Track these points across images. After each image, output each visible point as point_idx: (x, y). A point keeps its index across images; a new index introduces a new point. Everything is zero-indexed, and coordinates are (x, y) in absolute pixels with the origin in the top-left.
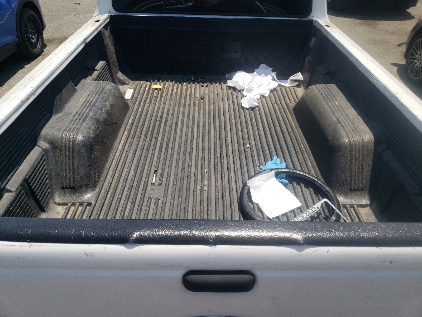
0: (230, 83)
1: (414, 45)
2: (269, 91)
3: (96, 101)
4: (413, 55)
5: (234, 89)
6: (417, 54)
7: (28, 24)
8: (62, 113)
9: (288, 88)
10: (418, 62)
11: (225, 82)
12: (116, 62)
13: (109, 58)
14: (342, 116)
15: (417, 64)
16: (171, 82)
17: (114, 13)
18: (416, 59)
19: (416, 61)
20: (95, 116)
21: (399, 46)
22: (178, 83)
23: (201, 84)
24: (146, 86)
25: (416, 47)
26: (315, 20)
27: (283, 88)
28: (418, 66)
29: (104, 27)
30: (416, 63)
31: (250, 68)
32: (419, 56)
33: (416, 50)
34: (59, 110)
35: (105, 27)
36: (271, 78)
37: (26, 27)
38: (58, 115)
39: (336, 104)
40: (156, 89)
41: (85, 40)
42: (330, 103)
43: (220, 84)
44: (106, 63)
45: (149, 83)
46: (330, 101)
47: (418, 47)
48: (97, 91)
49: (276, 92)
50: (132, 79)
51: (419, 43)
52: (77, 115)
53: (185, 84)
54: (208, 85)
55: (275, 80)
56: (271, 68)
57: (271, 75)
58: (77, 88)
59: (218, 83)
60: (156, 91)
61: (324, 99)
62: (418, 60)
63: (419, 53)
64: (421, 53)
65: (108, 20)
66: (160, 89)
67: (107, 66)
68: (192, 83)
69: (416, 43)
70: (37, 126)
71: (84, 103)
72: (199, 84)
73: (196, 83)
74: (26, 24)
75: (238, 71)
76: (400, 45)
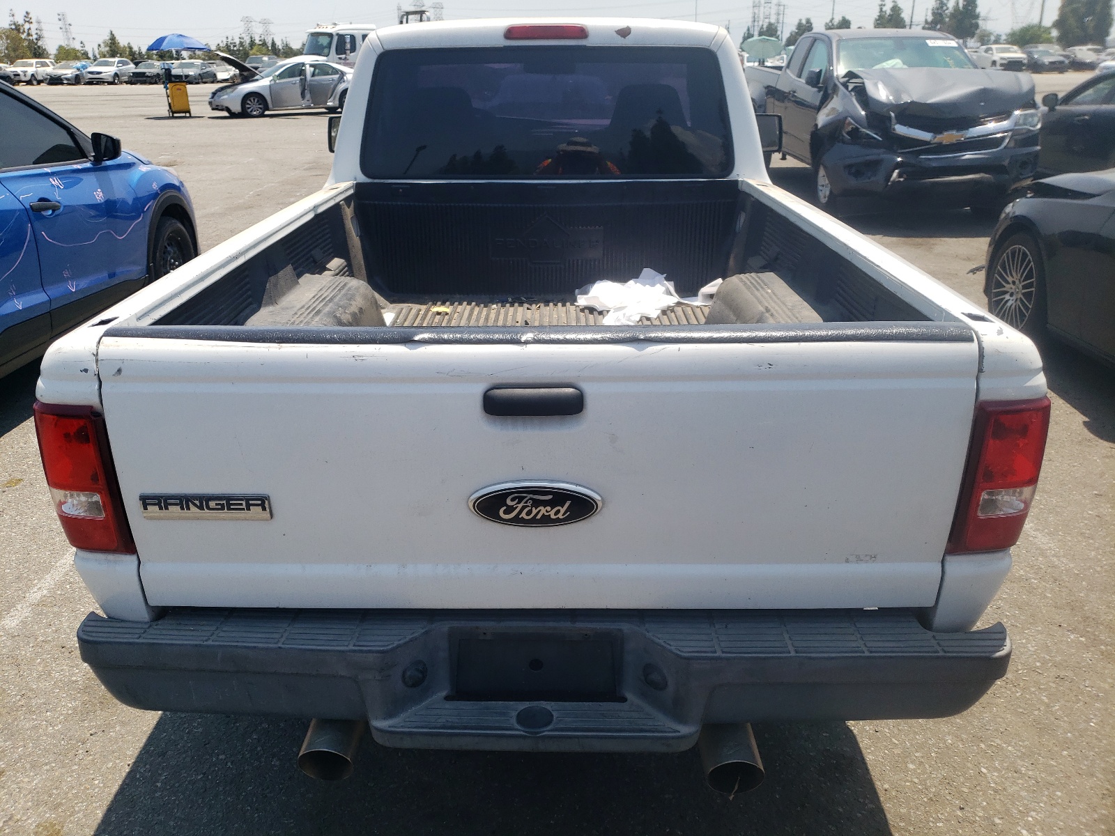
0: (582, 301)
1: (999, 264)
2: (659, 312)
3: (334, 297)
4: (999, 285)
5: (591, 310)
6: (1008, 282)
7: (169, 248)
8: (278, 307)
9: (698, 307)
10: (1011, 298)
11: (574, 301)
12: (363, 267)
13: (352, 255)
14: (773, 304)
15: (1009, 304)
16: (467, 304)
17: (362, 179)
18: (1006, 292)
19: (1007, 297)
20: (334, 312)
21: (971, 273)
22: (482, 305)
23: (526, 305)
24: (420, 310)
25: (1004, 269)
26: (742, 181)
27: (689, 310)
28: (1013, 306)
29: (344, 200)
30: (1007, 301)
31: (622, 275)
32: (1012, 286)
33: (1004, 274)
34: (273, 301)
35: (347, 200)
36: (664, 289)
37: (164, 253)
38: (271, 308)
39: (767, 293)
40: (439, 313)
41: (315, 207)
42: (756, 292)
43: (564, 305)
44: (345, 263)
45: (423, 308)
46: (758, 290)
47: (1007, 267)
48: (334, 286)
49: (673, 313)
50: (392, 302)
51: (1008, 257)
52: (303, 310)
53: (495, 306)
54: (539, 307)
55: (671, 295)
56: (662, 274)
57: (663, 285)
58: (300, 280)
59: (560, 304)
60: (438, 317)
61: (748, 288)
62: (1012, 295)
63: (1010, 279)
64: (1014, 280)
65: (351, 192)
66: (447, 314)
67: (346, 268)
68: (508, 305)
69: (1002, 259)
70: (238, 314)
71: (314, 297)
72: (522, 306)
73: (516, 305)
74: (166, 247)
75: (598, 282)
76: (973, 271)
